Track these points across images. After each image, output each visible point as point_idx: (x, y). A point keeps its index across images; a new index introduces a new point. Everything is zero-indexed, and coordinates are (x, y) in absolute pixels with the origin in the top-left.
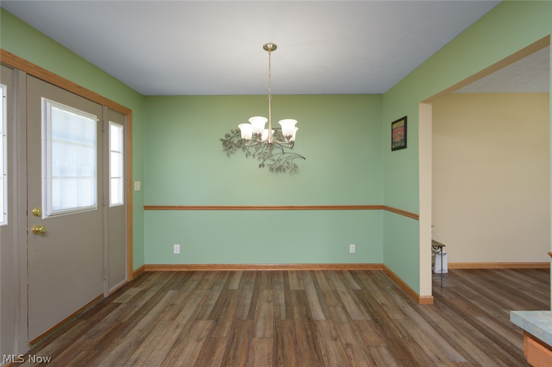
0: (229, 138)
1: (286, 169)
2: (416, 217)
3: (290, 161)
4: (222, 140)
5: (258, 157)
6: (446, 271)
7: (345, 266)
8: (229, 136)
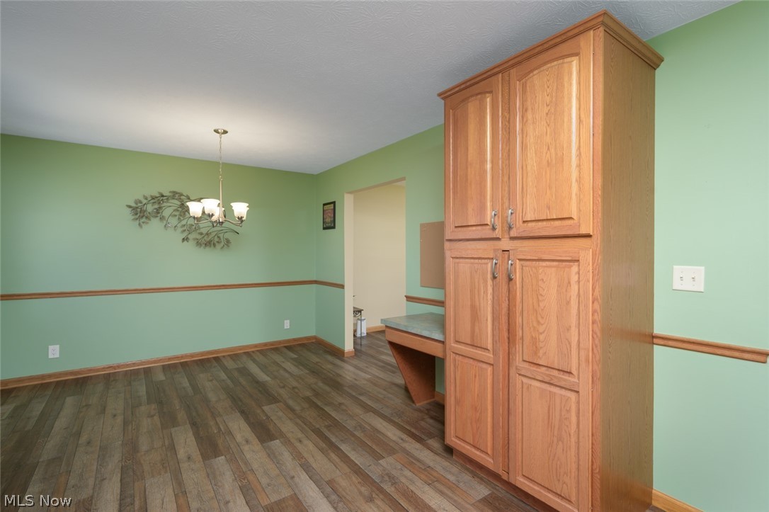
0: (139, 205)
1: (217, 244)
2: (342, 286)
3: (221, 236)
4: (129, 207)
5: (182, 229)
6: (365, 334)
7: (280, 342)
8: (141, 202)
